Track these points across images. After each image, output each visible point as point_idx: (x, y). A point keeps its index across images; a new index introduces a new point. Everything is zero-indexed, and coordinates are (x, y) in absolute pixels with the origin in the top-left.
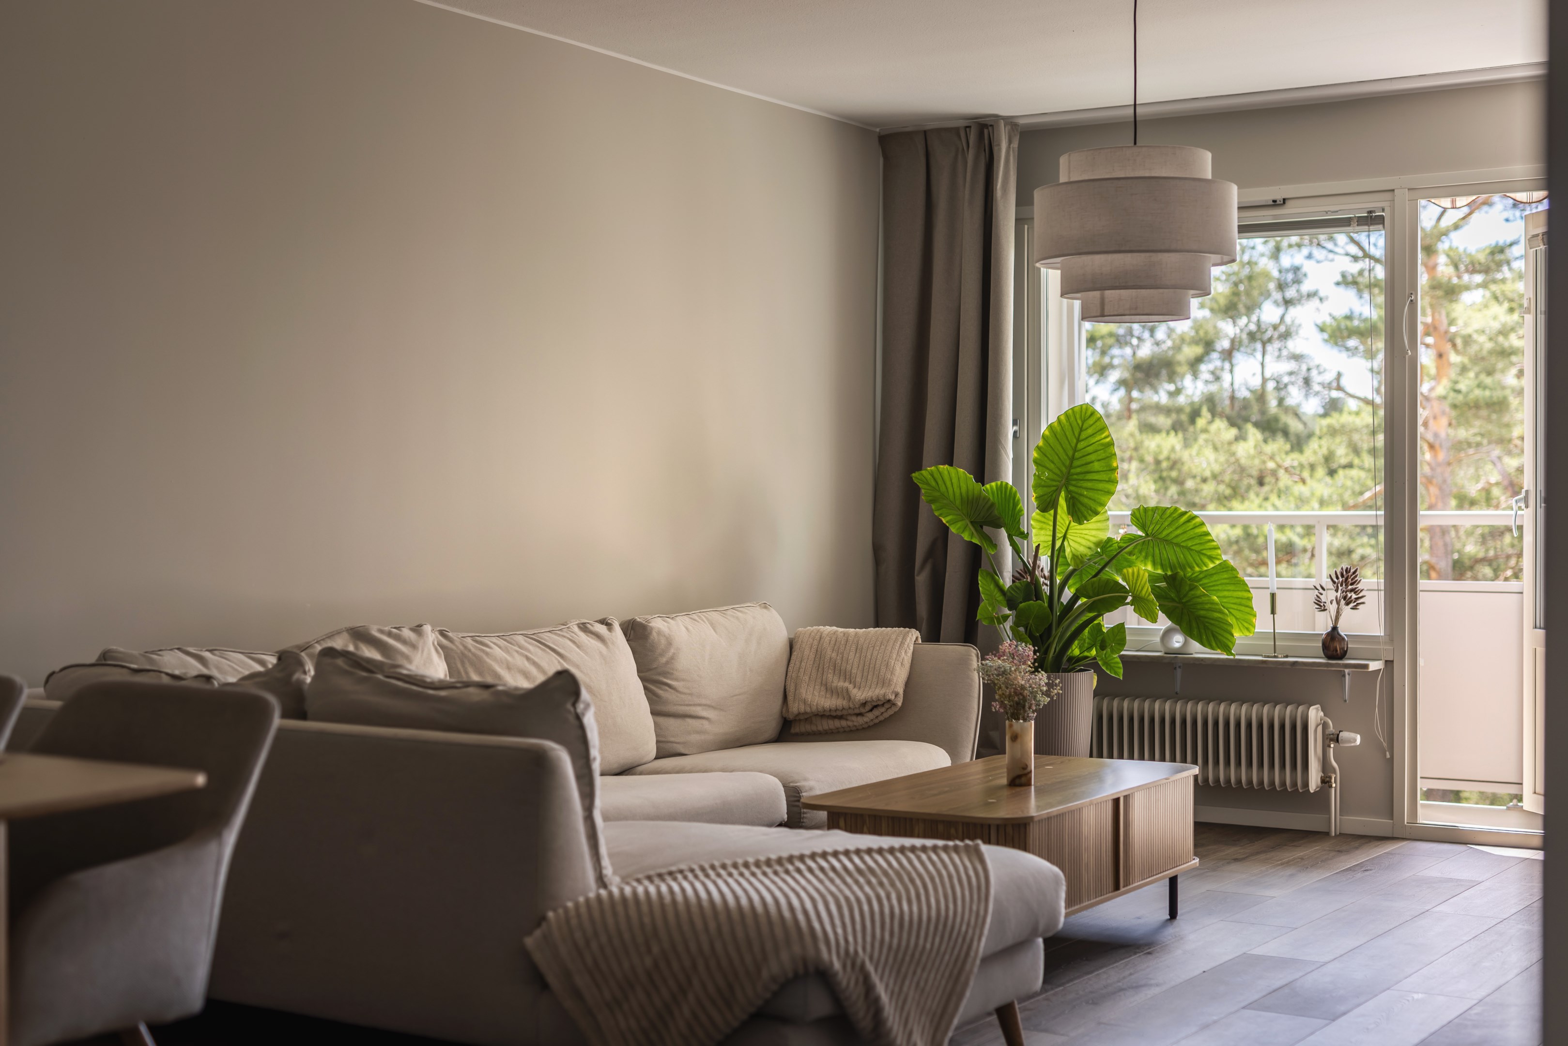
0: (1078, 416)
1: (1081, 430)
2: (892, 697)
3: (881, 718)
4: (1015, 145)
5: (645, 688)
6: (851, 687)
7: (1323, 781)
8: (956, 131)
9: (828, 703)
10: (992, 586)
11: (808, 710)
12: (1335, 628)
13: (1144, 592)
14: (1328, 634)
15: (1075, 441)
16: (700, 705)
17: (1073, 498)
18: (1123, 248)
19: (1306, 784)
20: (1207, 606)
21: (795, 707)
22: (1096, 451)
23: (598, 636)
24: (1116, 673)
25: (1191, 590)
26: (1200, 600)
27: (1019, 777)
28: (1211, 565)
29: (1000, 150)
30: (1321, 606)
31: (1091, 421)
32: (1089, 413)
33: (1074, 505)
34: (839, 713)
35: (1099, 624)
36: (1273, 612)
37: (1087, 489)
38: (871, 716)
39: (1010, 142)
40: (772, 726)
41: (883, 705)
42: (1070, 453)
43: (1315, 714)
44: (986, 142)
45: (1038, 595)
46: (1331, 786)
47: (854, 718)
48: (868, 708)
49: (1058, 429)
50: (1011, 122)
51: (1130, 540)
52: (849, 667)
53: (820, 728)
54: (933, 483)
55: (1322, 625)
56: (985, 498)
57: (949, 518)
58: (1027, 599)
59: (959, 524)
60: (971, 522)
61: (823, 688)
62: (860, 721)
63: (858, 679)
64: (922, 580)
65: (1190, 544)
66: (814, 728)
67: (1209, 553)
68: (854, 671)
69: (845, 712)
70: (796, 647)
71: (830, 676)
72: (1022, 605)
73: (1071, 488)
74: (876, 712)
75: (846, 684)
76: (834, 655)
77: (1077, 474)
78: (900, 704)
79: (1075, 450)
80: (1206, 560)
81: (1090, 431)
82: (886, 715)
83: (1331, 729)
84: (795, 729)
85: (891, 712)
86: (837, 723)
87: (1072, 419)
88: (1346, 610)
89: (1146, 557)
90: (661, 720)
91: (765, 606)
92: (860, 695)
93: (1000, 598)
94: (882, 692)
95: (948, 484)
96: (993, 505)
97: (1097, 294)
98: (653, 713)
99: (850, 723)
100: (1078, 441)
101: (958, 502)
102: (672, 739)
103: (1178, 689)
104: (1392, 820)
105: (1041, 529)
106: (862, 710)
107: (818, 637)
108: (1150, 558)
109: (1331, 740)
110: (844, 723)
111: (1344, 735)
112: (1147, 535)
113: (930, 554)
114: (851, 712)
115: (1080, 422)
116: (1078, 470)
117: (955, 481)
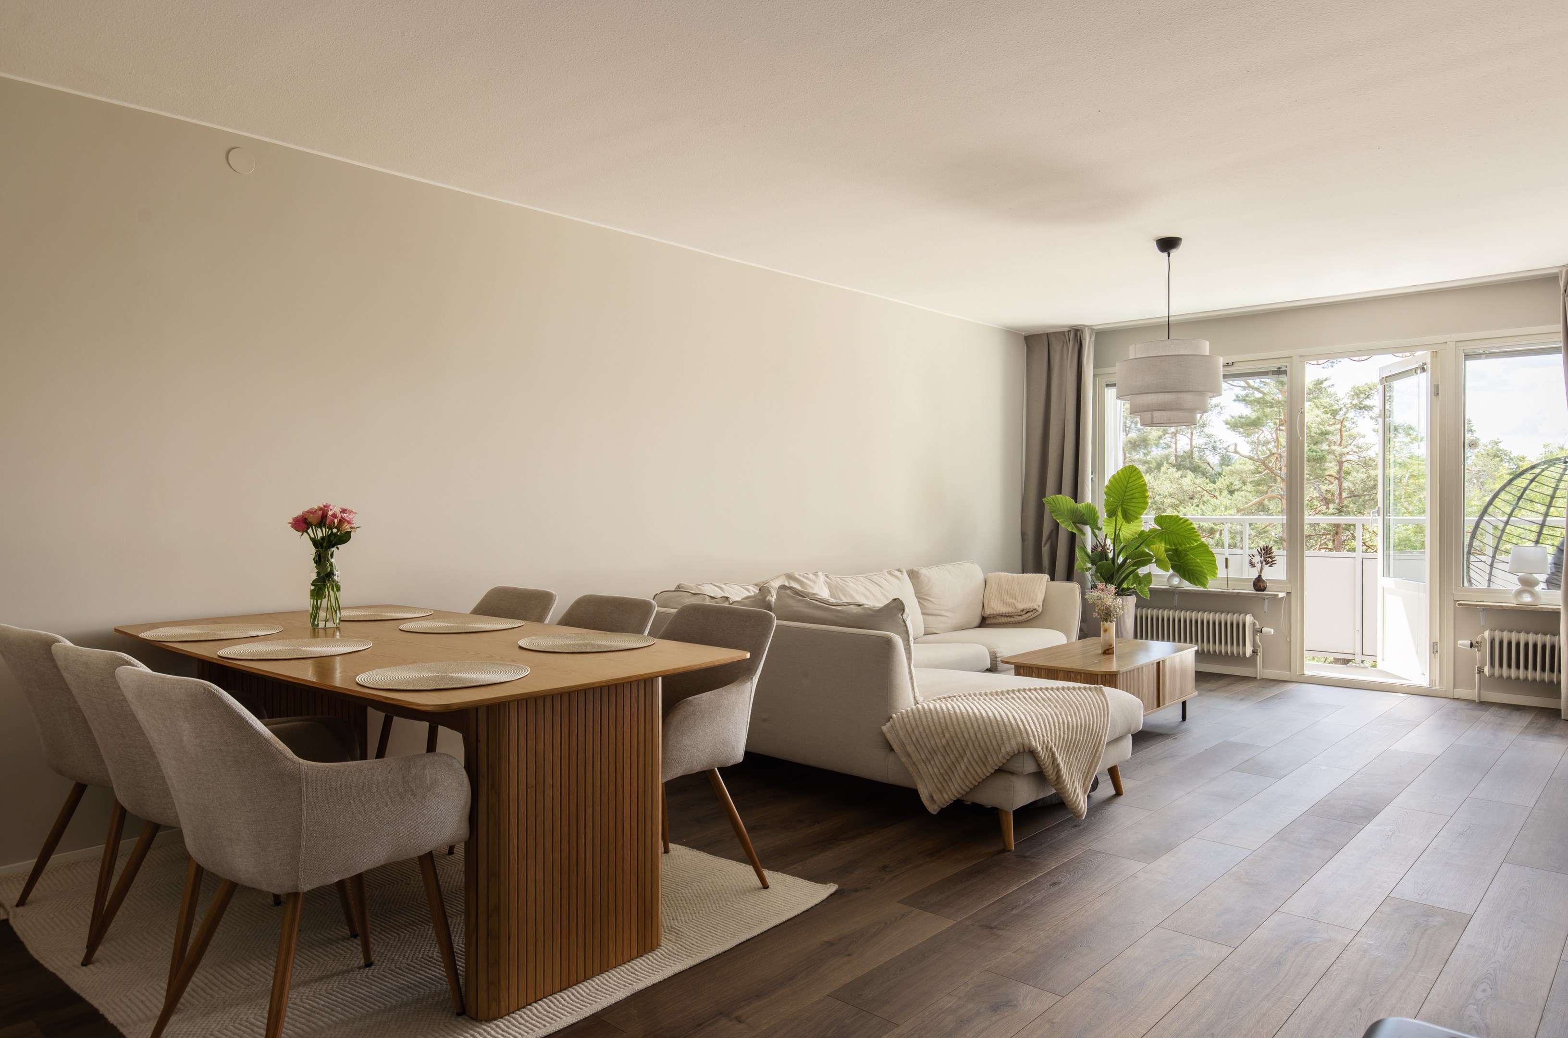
0: (1128, 471)
1: (1129, 478)
2: (1037, 608)
3: (1031, 617)
4: (1093, 339)
5: (919, 602)
6: (1016, 602)
7: (1254, 652)
8: (1063, 333)
9: (1004, 610)
10: (1083, 554)
11: (995, 613)
12: (1260, 576)
13: (1162, 557)
14: (1256, 579)
15: (1126, 483)
16: (944, 610)
17: (1125, 511)
18: (1164, 391)
19: (1244, 654)
20: (1194, 564)
21: (988, 611)
22: (1137, 488)
23: (896, 577)
24: (1146, 596)
25: (1186, 556)
26: (1190, 561)
27: (1108, 650)
28: (1196, 544)
29: (1086, 342)
30: (1252, 565)
31: (1135, 473)
32: (1133, 469)
33: (1125, 514)
34: (1010, 614)
35: (1137, 572)
36: (1227, 567)
37: (1133, 506)
38: (1026, 616)
39: (1090, 338)
40: (977, 621)
41: (1032, 611)
42: (1124, 489)
43: (1249, 619)
44: (1079, 338)
45: (1107, 558)
46: (1258, 655)
47: (1017, 617)
48: (1025, 612)
49: (1118, 477)
50: (1091, 328)
51: (1153, 531)
52: (1014, 593)
53: (1000, 621)
54: (1054, 504)
55: (1253, 574)
56: (1080, 510)
57: (1060, 520)
58: (1101, 560)
59: (1066, 523)
60: (1073, 523)
61: (1002, 602)
62: (1020, 618)
63: (1020, 598)
64: (1046, 550)
65: (1184, 533)
66: (998, 621)
67: (1194, 538)
68: (1017, 594)
69: (1013, 614)
70: (988, 583)
71: (1005, 597)
72: (1099, 563)
73: (1124, 506)
74: (1028, 614)
75: (1014, 601)
76: (1007, 587)
77: (1128, 499)
78: (1040, 611)
79: (1126, 488)
80: (1193, 542)
81: (1134, 478)
82: (1034, 616)
83: (1258, 626)
84: (988, 622)
85: (1036, 615)
86: (1009, 619)
87: (1125, 472)
88: (1266, 567)
89: (1161, 540)
90: (926, 617)
91: (973, 562)
92: (1021, 606)
93: (1088, 559)
94: (1032, 605)
95: (1061, 504)
96: (1083, 514)
97: (1150, 413)
98: (923, 614)
99: (1015, 619)
100: (1128, 483)
101: (1066, 513)
102: (931, 626)
103: (1176, 604)
104: (1290, 672)
105: (1108, 526)
106: (1022, 613)
107: (999, 578)
108: (1164, 540)
109: (1258, 632)
110: (1012, 619)
111: (1265, 629)
112: (1162, 529)
113: (1049, 537)
114: (1016, 614)
115: (1129, 474)
116: (1128, 497)
117: (1064, 502)
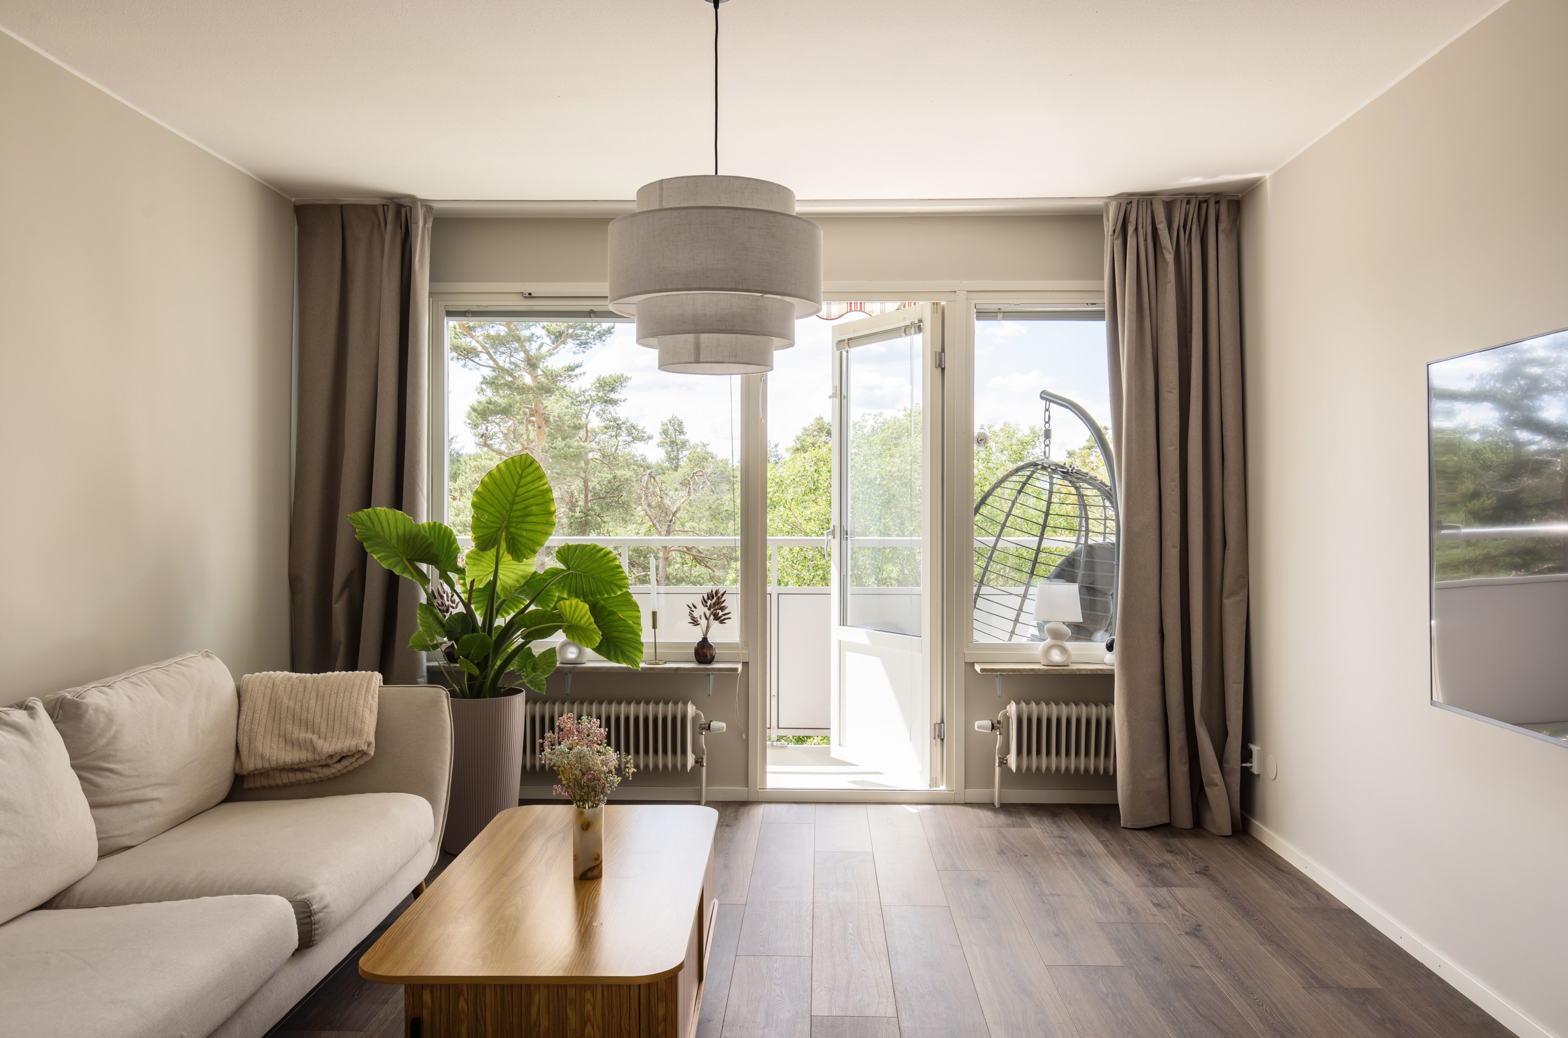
0: (517, 465)
1: (521, 477)
2: (365, 748)
3: (351, 768)
4: (429, 225)
5: (81, 778)
6: (315, 738)
7: (696, 762)
8: (374, 208)
9: (290, 756)
10: (431, 619)
11: (267, 765)
12: (705, 639)
13: (582, 622)
14: (699, 644)
15: (515, 487)
16: (149, 786)
17: (513, 538)
19: (684, 765)
20: (621, 629)
21: (250, 764)
22: (535, 496)
23: (17, 728)
24: (539, 689)
25: (609, 615)
26: (615, 624)
27: (592, 869)
28: (619, 593)
29: (417, 227)
30: (695, 622)
31: (530, 470)
32: (529, 462)
33: (514, 545)
34: (302, 766)
35: (530, 648)
36: (654, 627)
37: (526, 530)
38: (339, 766)
39: (425, 222)
40: (224, 786)
41: (353, 755)
42: (510, 498)
43: (691, 709)
44: (403, 220)
45: (474, 628)
46: (702, 766)
47: (319, 770)
48: (335, 759)
49: (498, 476)
50: (427, 205)
51: (554, 573)
52: (310, 717)
53: (279, 782)
54: (369, 524)
55: (695, 636)
56: (424, 537)
57: (380, 555)
58: (465, 631)
59: (391, 561)
60: (407, 560)
61: (282, 740)
62: (327, 772)
63: (323, 729)
64: (339, 608)
65: (603, 575)
66: (272, 782)
67: (618, 583)
68: (317, 720)
69: (309, 765)
70: (246, 697)
71: (289, 727)
72: (465, 637)
73: (512, 530)
74: (345, 763)
75: (309, 735)
76: (292, 704)
77: (517, 517)
78: (372, 753)
79: (515, 495)
80: (615, 588)
81: (529, 478)
82: (356, 765)
83: (703, 720)
84: (249, 784)
85: (361, 762)
86: (300, 776)
87: (512, 467)
88: (715, 624)
89: (563, 587)
90: (101, 812)
91: (207, 655)
92: (328, 746)
93: (440, 630)
94: (354, 743)
95: (385, 524)
96: (431, 544)
98: (93, 806)
99: (314, 776)
100: (518, 487)
101: (394, 541)
102: (116, 833)
103: (568, 691)
104: (748, 787)
105: (474, 565)
106: (329, 762)
107: (270, 685)
108: (567, 588)
109: (704, 729)
110: (307, 775)
111: (715, 724)
112: (569, 569)
113: (349, 584)
114: (316, 763)
115: (519, 470)
116: (519, 513)
117: (392, 521)
